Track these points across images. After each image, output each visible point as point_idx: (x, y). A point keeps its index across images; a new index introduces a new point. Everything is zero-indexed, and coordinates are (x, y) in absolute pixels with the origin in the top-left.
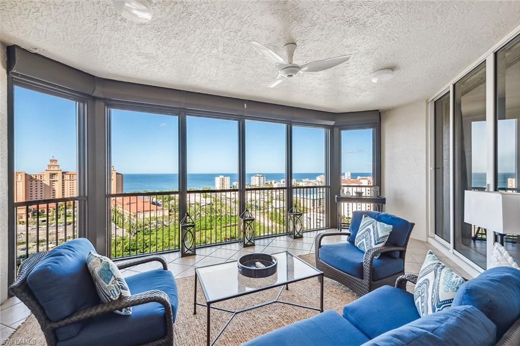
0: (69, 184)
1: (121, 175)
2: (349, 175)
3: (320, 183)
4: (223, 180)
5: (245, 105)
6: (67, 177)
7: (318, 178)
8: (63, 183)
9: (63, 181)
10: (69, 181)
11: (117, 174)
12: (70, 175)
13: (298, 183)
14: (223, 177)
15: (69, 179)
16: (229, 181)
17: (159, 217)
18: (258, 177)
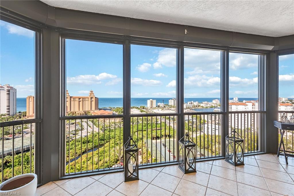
0: (73, 103)
1: (97, 99)
2: (237, 99)
3: (215, 105)
4: (152, 102)
5: (186, 30)
6: (72, 99)
7: (214, 101)
8: (70, 102)
9: (70, 101)
10: (73, 102)
11: (95, 98)
12: (74, 98)
13: (199, 104)
14: (152, 100)
15: (73, 100)
16: (155, 102)
17: (117, 122)
18: (173, 100)
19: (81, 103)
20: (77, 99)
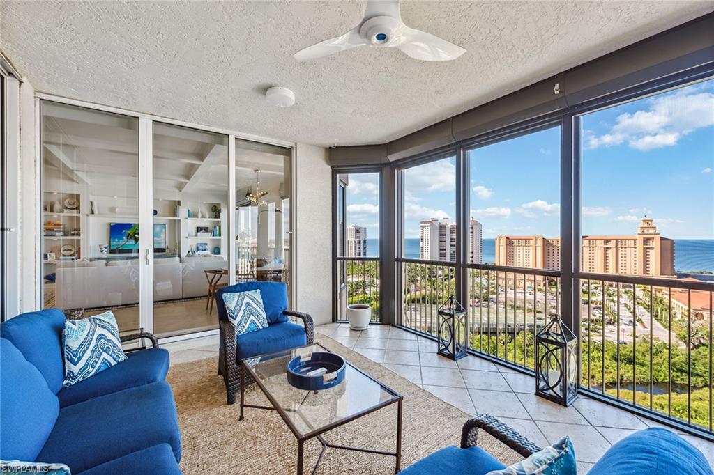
19: (611, 253)
20: (600, 243)
